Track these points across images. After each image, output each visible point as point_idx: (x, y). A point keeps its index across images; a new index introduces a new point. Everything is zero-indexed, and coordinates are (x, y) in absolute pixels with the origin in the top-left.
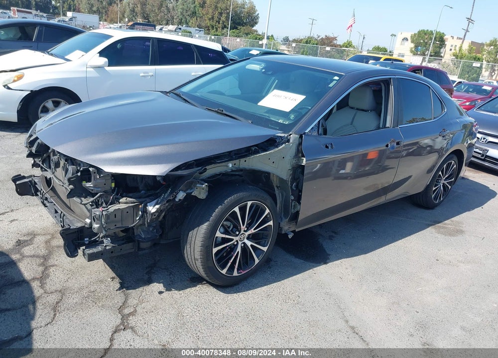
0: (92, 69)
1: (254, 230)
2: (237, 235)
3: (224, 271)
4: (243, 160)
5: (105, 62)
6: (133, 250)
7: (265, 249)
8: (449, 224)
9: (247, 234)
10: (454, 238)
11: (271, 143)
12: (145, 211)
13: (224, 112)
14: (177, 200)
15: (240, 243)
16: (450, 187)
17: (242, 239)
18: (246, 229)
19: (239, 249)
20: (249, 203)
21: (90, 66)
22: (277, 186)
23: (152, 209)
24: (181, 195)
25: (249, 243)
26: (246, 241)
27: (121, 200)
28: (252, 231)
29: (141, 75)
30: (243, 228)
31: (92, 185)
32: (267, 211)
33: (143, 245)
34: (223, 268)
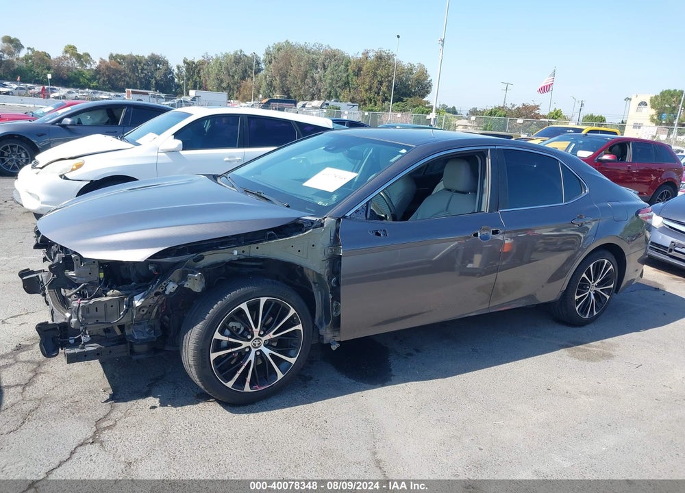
0: (164, 154)
1: (274, 334)
2: (249, 340)
3: (230, 384)
4: (254, 247)
5: (180, 145)
6: (125, 354)
7: (292, 361)
8: (596, 347)
9: (264, 339)
10: (593, 364)
12: (130, 305)
14: (167, 293)
15: (253, 350)
16: (608, 297)
17: (258, 344)
18: (262, 333)
19: (252, 357)
20: (263, 300)
21: (162, 150)
22: (314, 282)
23: (137, 303)
24: (171, 287)
25: (267, 351)
26: (263, 348)
27: (108, 293)
28: (270, 336)
29: (225, 159)
30: (256, 331)
31: (74, 275)
32: (293, 312)
33: (137, 348)
34: (228, 380)
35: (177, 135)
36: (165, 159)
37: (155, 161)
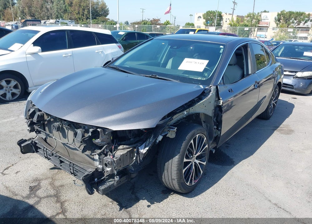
0: (30, 56)
1: (200, 152)
2: (192, 158)
3: (188, 184)
4: (191, 108)
5: (39, 50)
6: (126, 181)
7: (205, 163)
8: (283, 127)
9: (196, 156)
11: (204, 94)
12: (138, 153)
13: (157, 76)
14: (158, 141)
15: (193, 163)
16: (276, 105)
17: (194, 160)
19: (194, 167)
20: (197, 136)
21: (28, 53)
23: (143, 151)
24: (160, 138)
25: (197, 162)
27: (118, 148)
28: (198, 153)
29: (63, 56)
30: (195, 153)
31: (100, 141)
32: (205, 139)
33: (133, 176)
34: (188, 182)
35: (35, 44)
36: (31, 58)
37: (25, 60)
